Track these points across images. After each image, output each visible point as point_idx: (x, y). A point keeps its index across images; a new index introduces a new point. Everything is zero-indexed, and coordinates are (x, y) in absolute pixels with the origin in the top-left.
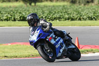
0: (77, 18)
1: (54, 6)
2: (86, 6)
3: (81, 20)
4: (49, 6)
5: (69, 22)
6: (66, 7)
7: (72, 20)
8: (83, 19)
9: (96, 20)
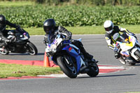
2: (59, 6)
5: (35, 29)
6: (30, 8)
7: (39, 26)
9: (73, 26)
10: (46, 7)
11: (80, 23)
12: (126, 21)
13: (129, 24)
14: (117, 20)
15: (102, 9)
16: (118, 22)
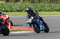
0: (10, 11)
2: (15, 4)
3: (12, 12)
6: (3, 4)
7: (7, 12)
8: (14, 11)
9: (21, 12)
10: (10, 4)
11: (24, 11)
12: (44, 10)
13: (46, 11)
14: (40, 9)
15: (34, 5)
16: (41, 10)
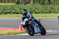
0: (20, 13)
1: (6, 6)
4: (4, 6)
5: (15, 15)
6: (13, 6)
7: (17, 13)
10: (20, 6)
14: (50, 11)
15: (44, 7)
